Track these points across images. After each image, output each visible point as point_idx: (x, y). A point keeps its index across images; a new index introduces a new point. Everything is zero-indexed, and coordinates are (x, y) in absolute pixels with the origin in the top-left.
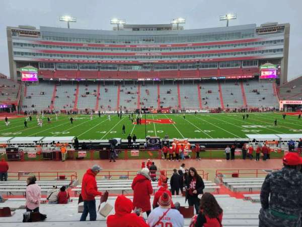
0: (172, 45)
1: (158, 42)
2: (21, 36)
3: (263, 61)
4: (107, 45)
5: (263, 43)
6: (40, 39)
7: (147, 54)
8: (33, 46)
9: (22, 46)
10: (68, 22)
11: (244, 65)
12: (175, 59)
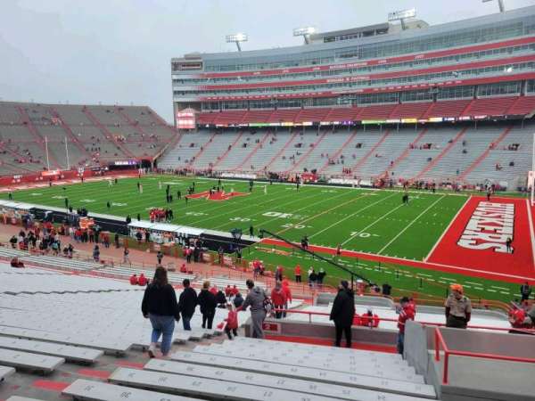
0: (388, 60)
1: (365, 57)
2: (183, 70)
4: (285, 69)
6: (202, 71)
7: (345, 78)
9: (182, 83)
12: (392, 85)
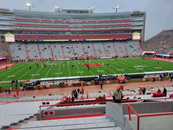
0: (89, 21)
1: (81, 19)
2: (2, 15)
3: (134, 31)
4: (53, 20)
5: (134, 21)
6: (14, 17)
7: (75, 26)
8: (10, 21)
9: (3, 21)
10: (30, 7)
11: (125, 33)
12: (90, 29)
